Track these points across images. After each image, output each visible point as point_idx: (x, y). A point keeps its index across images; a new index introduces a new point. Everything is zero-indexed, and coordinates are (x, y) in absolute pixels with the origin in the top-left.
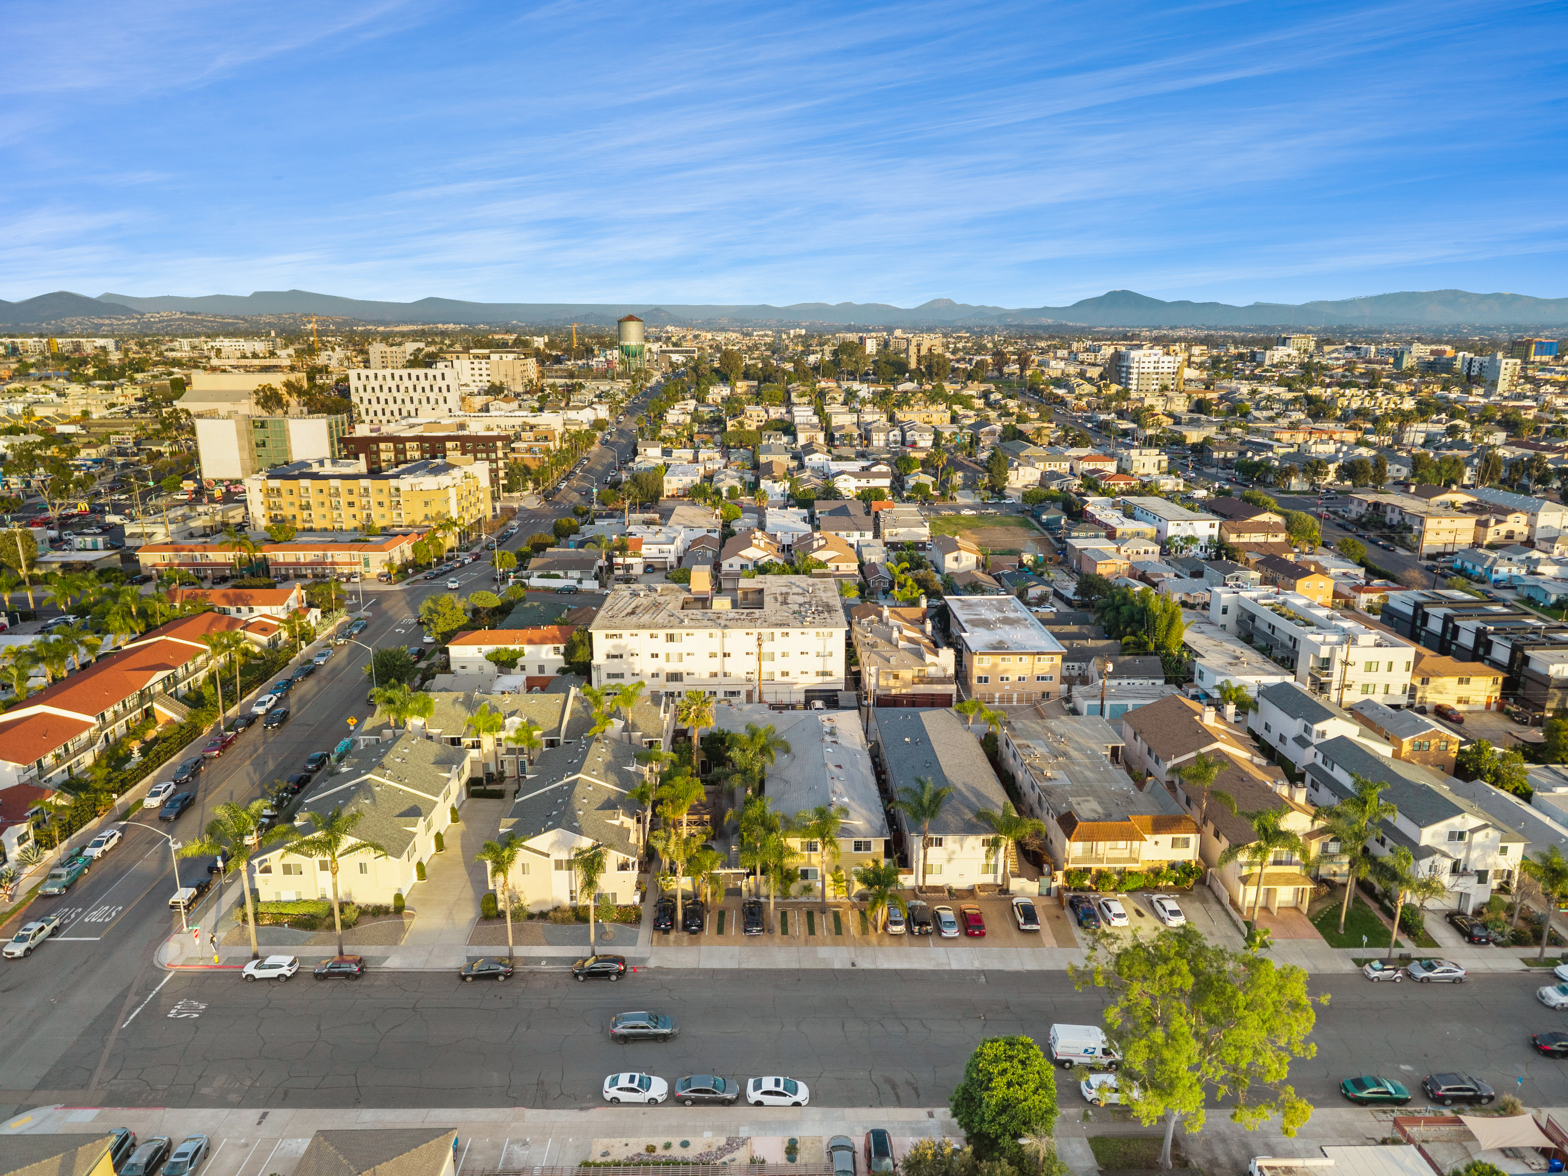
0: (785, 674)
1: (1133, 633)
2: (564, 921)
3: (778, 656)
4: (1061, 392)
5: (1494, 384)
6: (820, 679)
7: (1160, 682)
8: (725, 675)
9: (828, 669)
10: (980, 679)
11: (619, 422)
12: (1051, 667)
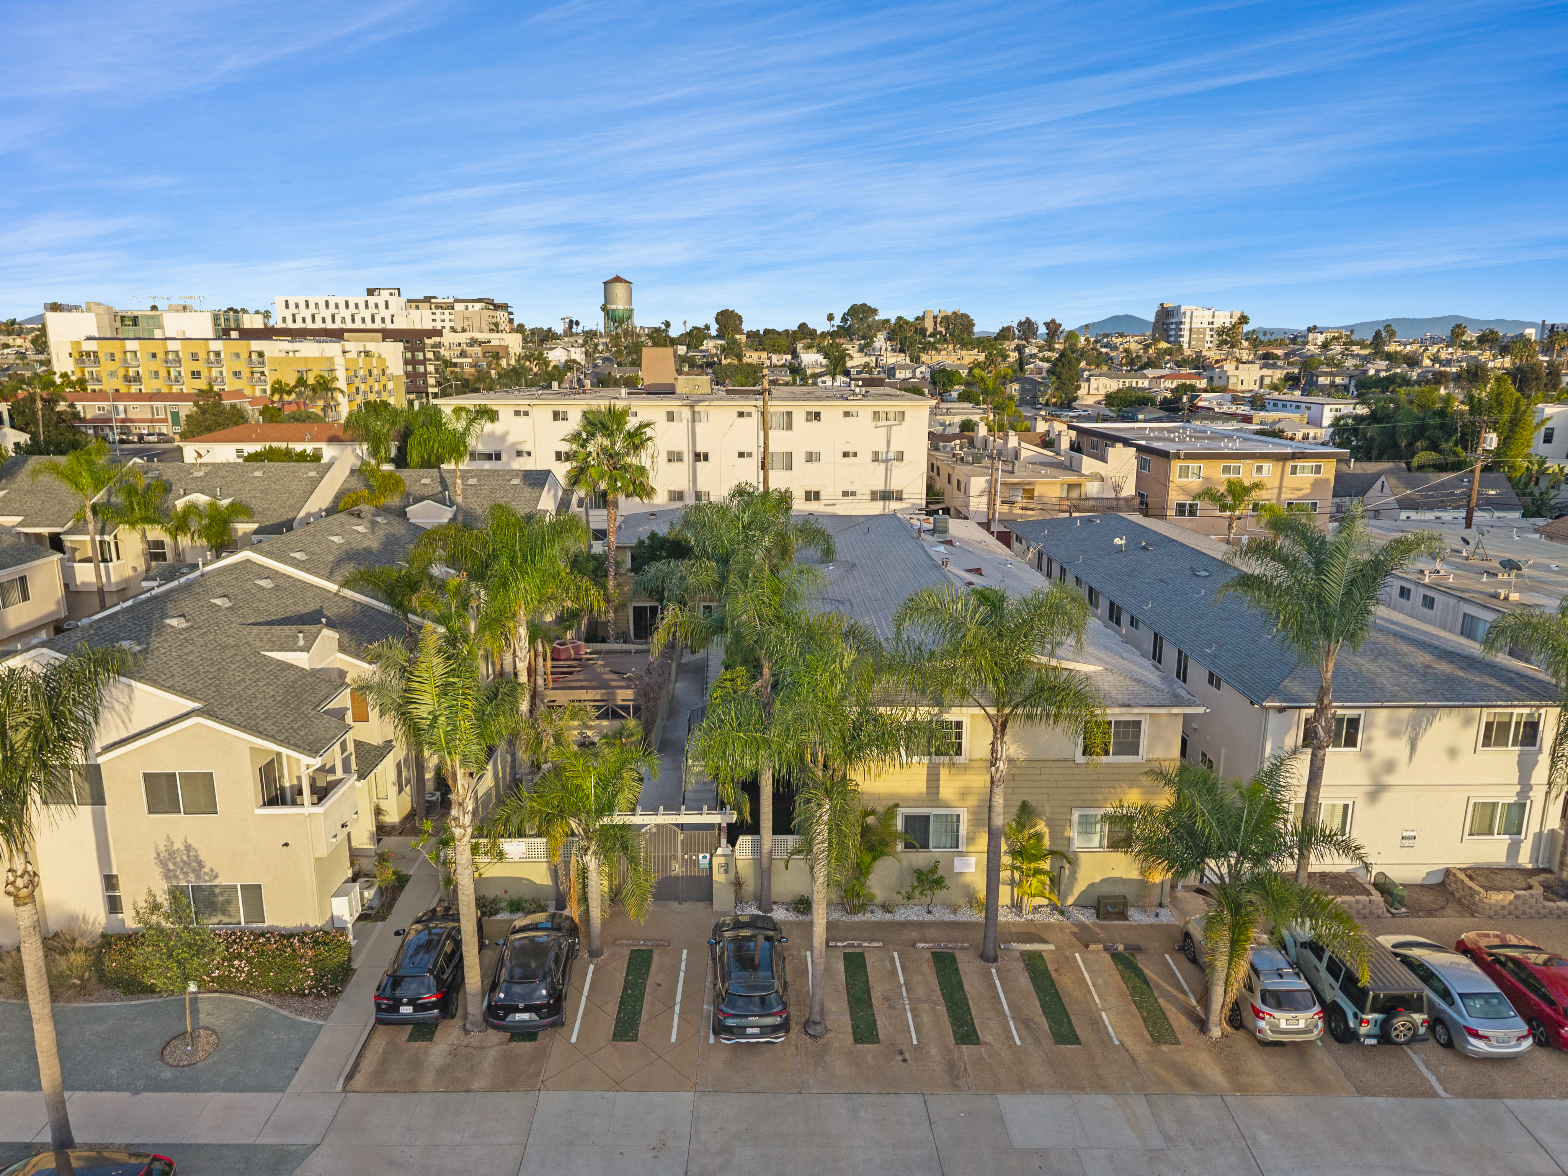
0: (812, 496)
3: (799, 459)
6: (879, 506)
7: (1517, 515)
8: (698, 496)
9: (894, 486)
10: (1181, 509)
12: (1316, 484)
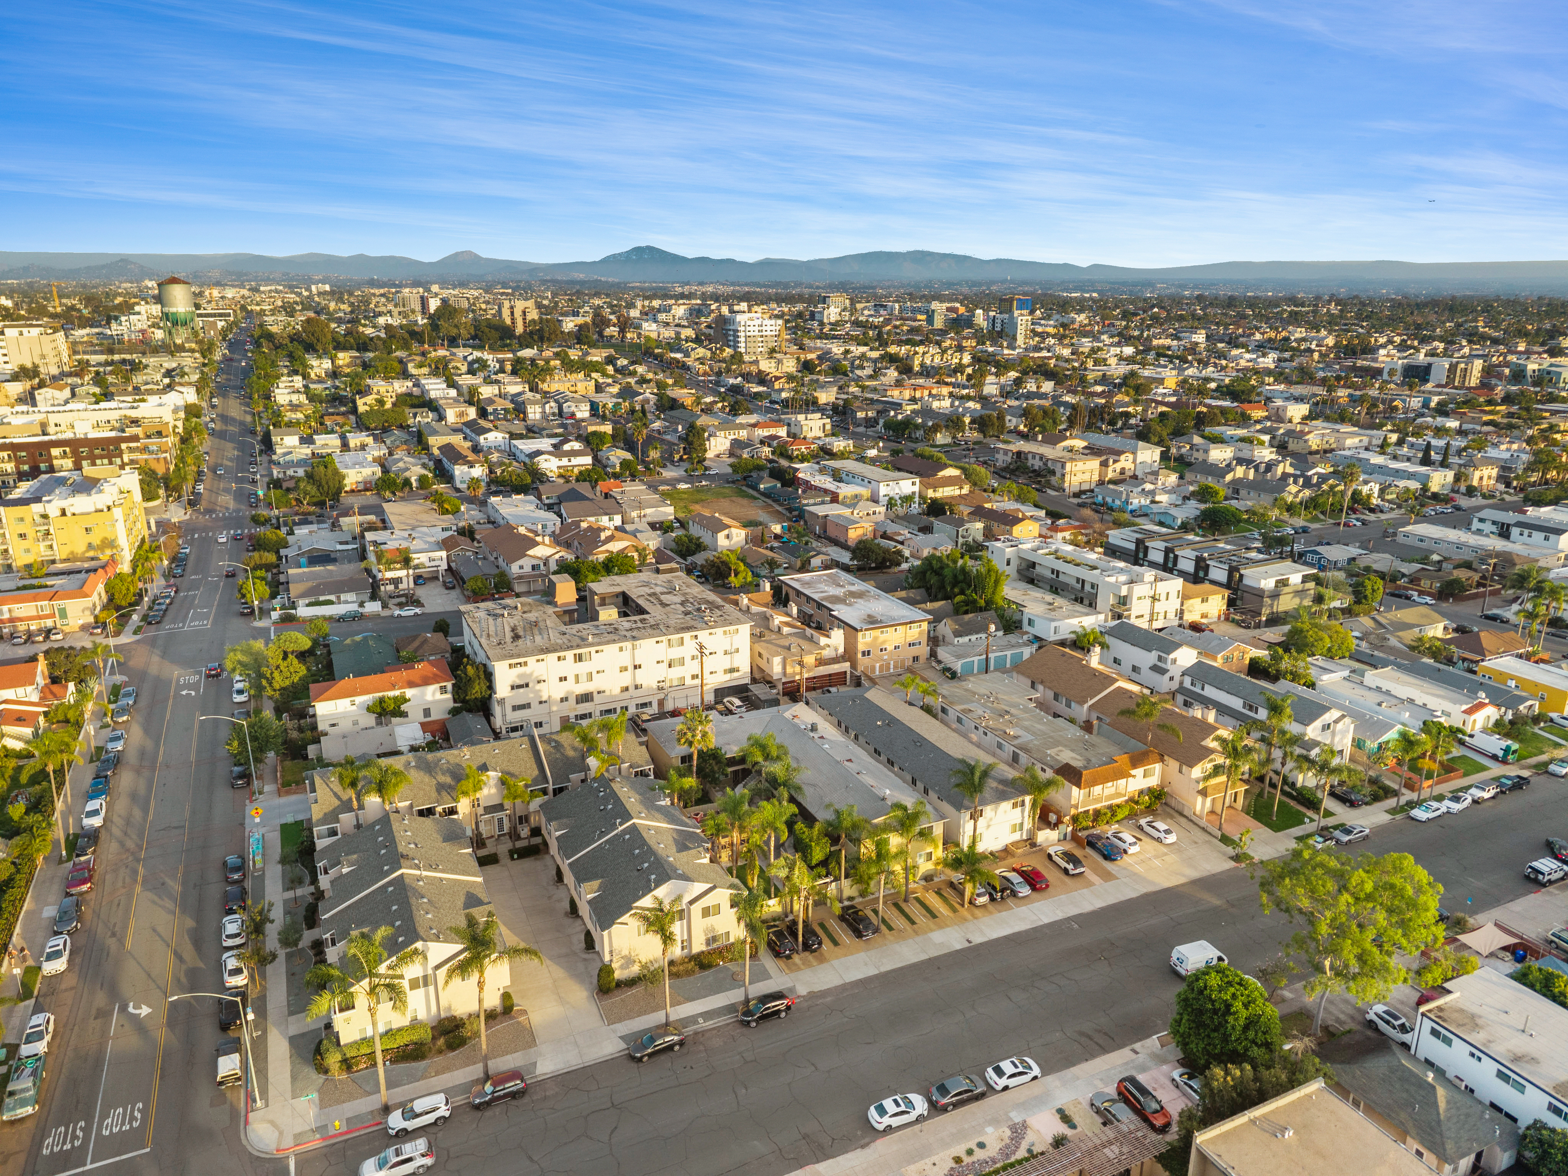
0: (695, 677)
1: (962, 592)
2: (689, 973)
4: (679, 356)
5: (1014, 338)
6: (728, 677)
8: (636, 687)
9: (735, 666)
10: (864, 654)
11: (213, 407)
12: (920, 633)
